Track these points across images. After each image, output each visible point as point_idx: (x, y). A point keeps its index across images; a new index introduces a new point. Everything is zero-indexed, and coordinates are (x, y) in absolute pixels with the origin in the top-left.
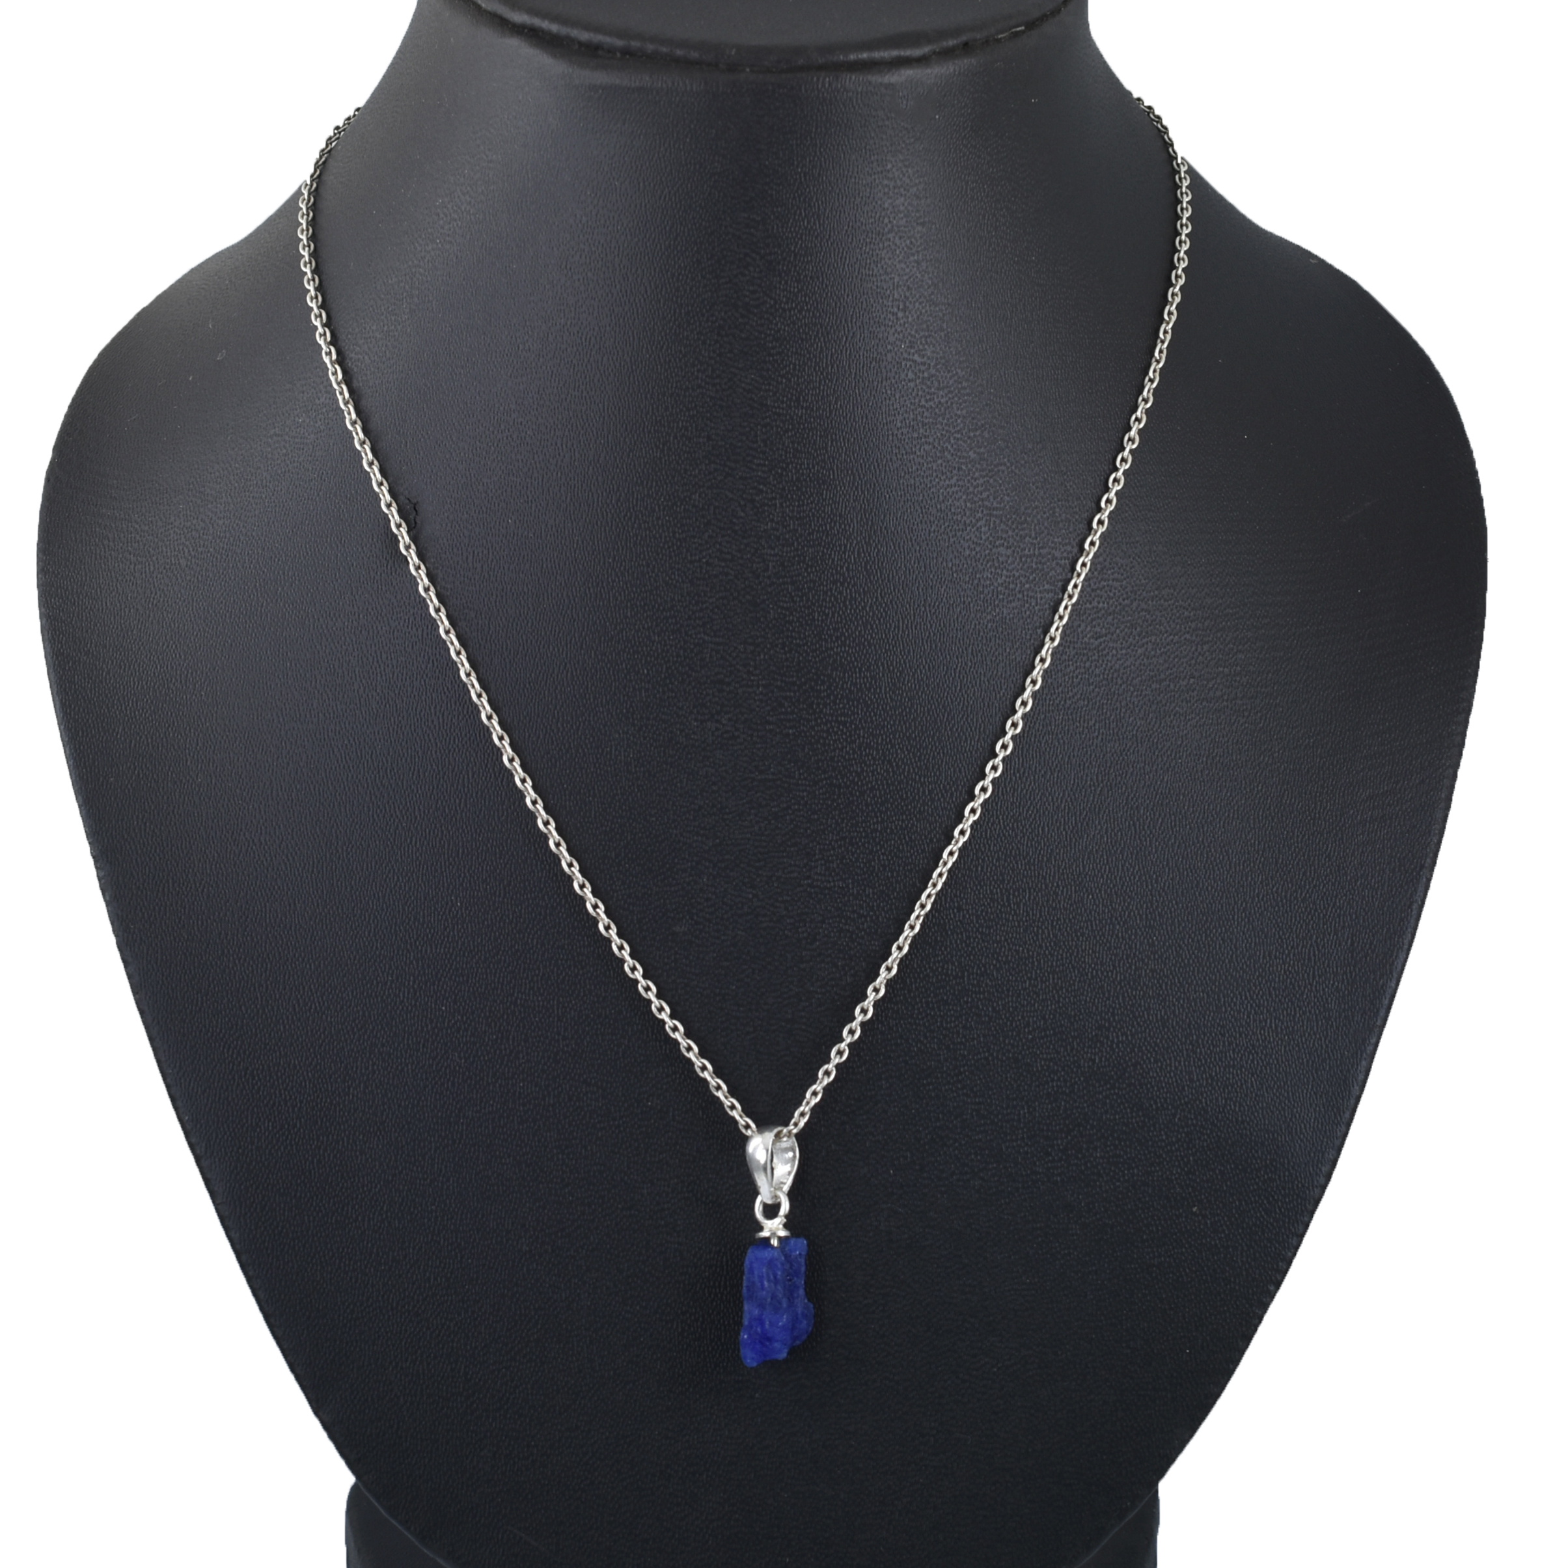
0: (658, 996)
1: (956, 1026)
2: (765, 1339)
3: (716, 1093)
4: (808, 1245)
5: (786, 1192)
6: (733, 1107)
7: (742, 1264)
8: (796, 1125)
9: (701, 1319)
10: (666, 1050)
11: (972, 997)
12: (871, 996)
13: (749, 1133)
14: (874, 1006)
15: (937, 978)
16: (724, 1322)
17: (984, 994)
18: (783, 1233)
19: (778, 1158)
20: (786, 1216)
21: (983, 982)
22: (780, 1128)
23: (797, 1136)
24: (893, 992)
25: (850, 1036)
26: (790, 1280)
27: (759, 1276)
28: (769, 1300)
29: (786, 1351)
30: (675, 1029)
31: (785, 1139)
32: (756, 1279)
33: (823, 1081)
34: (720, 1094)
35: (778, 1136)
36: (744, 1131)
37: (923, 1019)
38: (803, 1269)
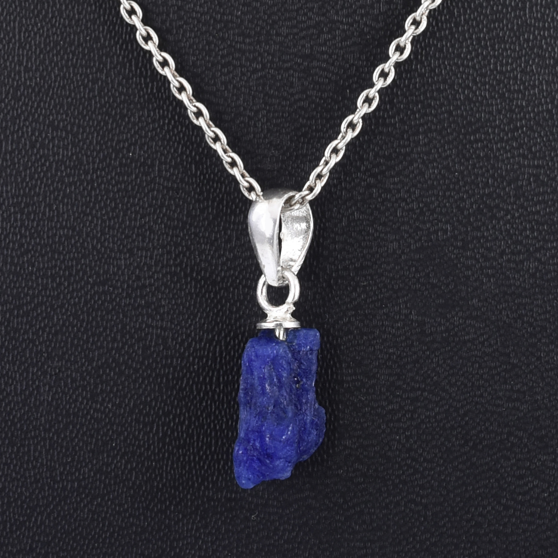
0: (145, 21)
1: (513, 70)
2: (266, 455)
3: (212, 145)
4: (322, 336)
5: (296, 273)
6: (233, 164)
7: (240, 357)
8: (311, 189)
9: (187, 422)
10: (152, 89)
11: (534, 34)
12: (410, 31)
13: (252, 196)
14: (412, 43)
15: (492, 8)
16: (215, 426)
17: (549, 31)
18: (292, 324)
19: (288, 228)
20: (295, 304)
21: (548, 15)
22: (291, 194)
23: (311, 203)
24: (437, 24)
25: (382, 79)
26: (298, 382)
27: (259, 378)
28: (271, 408)
29: (290, 469)
30: (164, 64)
31: (297, 206)
32: (256, 382)
33: (346, 136)
34: (217, 147)
35: (289, 203)
36: (246, 194)
37: (472, 59)
38: (314, 368)
